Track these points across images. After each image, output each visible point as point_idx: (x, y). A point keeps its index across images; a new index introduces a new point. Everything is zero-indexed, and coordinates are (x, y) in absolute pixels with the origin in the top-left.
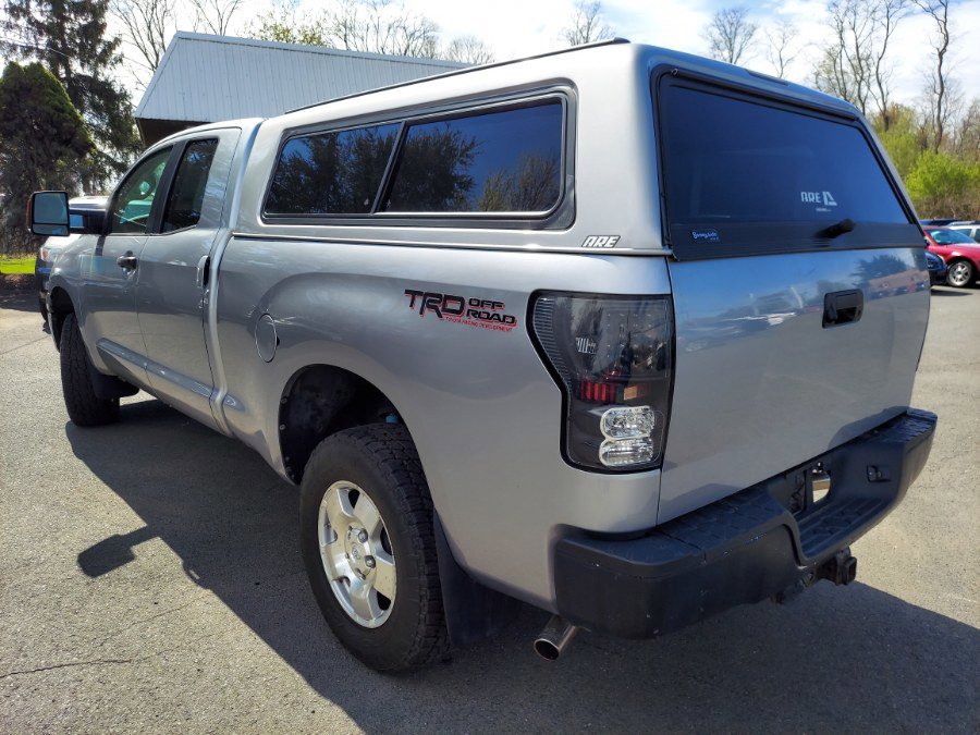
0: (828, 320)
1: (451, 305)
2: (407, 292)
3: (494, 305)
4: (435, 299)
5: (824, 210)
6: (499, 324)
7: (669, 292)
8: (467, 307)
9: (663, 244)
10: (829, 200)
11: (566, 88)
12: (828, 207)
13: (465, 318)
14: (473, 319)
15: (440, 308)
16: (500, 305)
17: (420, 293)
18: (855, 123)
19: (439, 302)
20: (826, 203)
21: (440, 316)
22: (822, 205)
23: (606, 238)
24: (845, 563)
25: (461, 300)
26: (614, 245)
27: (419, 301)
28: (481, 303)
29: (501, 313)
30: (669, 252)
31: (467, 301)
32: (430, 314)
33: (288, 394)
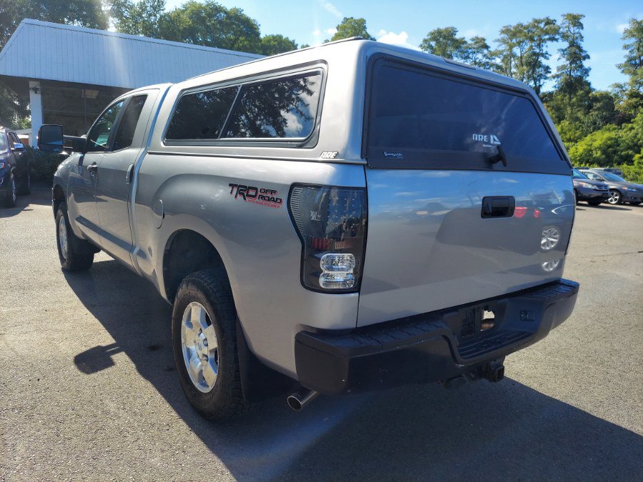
0: (485, 214)
1: (252, 193)
2: (230, 185)
3: (273, 192)
4: (243, 189)
5: (489, 146)
6: (273, 203)
7: (364, 186)
8: (259, 193)
9: (362, 158)
10: (494, 140)
11: (322, 65)
12: (493, 145)
13: (257, 200)
14: (261, 200)
15: (245, 194)
16: (275, 192)
17: (236, 185)
18: (526, 96)
19: (245, 191)
20: (492, 142)
21: (245, 199)
22: (488, 143)
23: (331, 153)
24: (495, 368)
25: (256, 189)
26: (335, 157)
27: (235, 190)
28: (266, 191)
29: (275, 196)
30: (365, 162)
31: (259, 190)
32: (240, 198)
33: (168, 248)
